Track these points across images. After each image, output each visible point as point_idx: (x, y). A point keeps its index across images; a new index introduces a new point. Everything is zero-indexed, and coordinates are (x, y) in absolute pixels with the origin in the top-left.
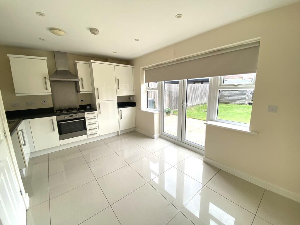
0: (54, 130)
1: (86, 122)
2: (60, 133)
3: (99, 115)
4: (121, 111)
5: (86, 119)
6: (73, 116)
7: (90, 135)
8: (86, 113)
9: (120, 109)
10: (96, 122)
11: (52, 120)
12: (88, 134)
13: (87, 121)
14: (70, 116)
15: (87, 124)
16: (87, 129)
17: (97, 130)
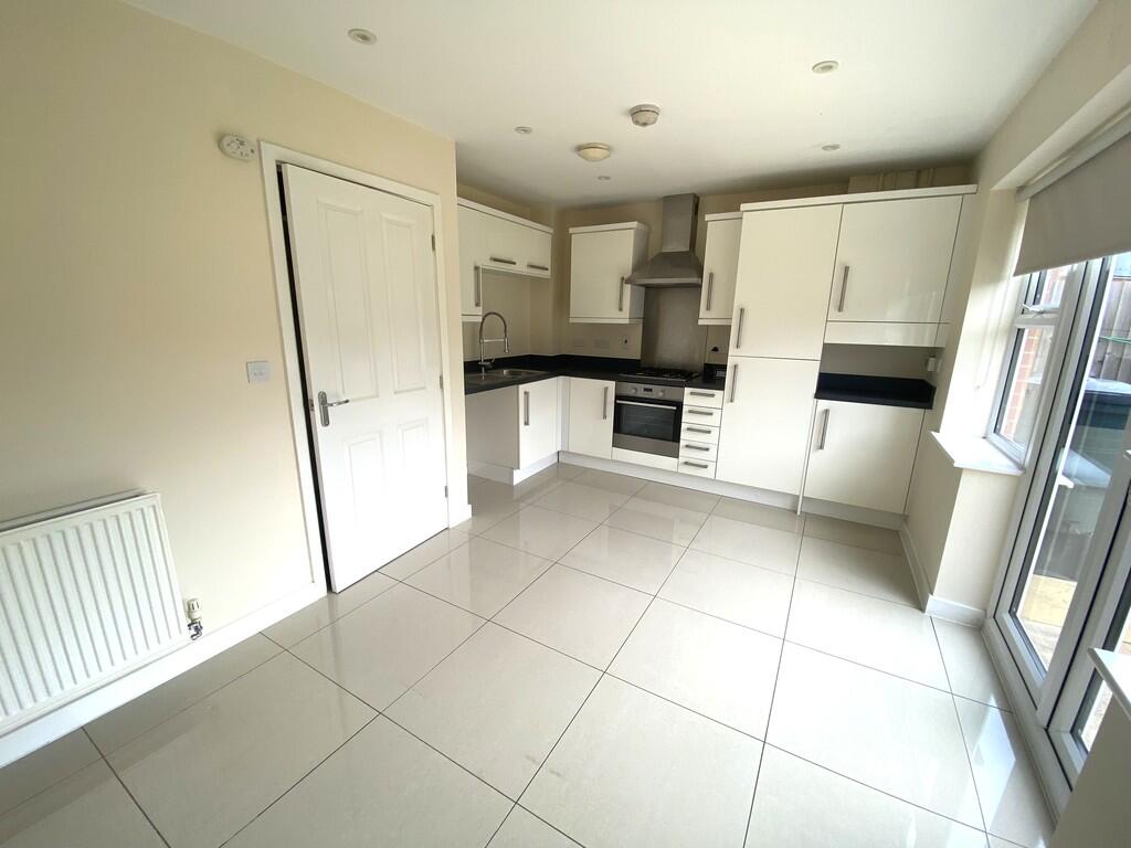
0: (605, 417)
1: (683, 420)
2: (617, 429)
3: (728, 406)
4: (827, 412)
5: (685, 409)
6: (651, 390)
7: (686, 463)
8: (687, 390)
9: (824, 404)
10: (711, 428)
11: (606, 389)
12: (682, 459)
13: (686, 418)
14: (646, 390)
15: (684, 426)
16: (682, 443)
17: (710, 455)
